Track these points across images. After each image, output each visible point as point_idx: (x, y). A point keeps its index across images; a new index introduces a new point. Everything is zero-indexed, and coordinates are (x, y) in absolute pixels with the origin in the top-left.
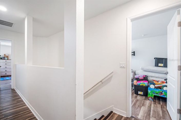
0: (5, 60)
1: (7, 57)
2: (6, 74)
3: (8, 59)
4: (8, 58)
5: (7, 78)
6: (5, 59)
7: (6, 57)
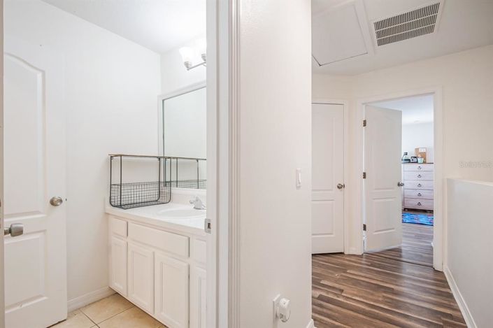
0: (417, 165)
1: (424, 156)
2: (419, 204)
3: (424, 162)
4: (425, 159)
5: (423, 218)
6: (417, 162)
7: (419, 156)
